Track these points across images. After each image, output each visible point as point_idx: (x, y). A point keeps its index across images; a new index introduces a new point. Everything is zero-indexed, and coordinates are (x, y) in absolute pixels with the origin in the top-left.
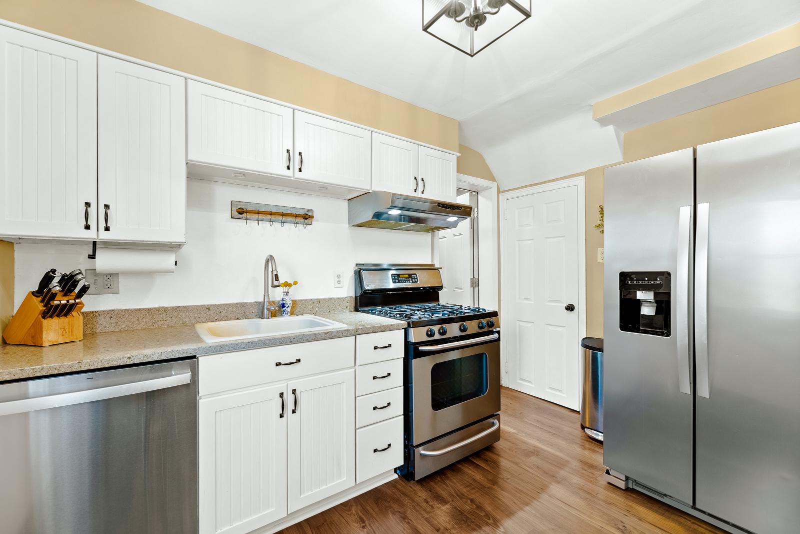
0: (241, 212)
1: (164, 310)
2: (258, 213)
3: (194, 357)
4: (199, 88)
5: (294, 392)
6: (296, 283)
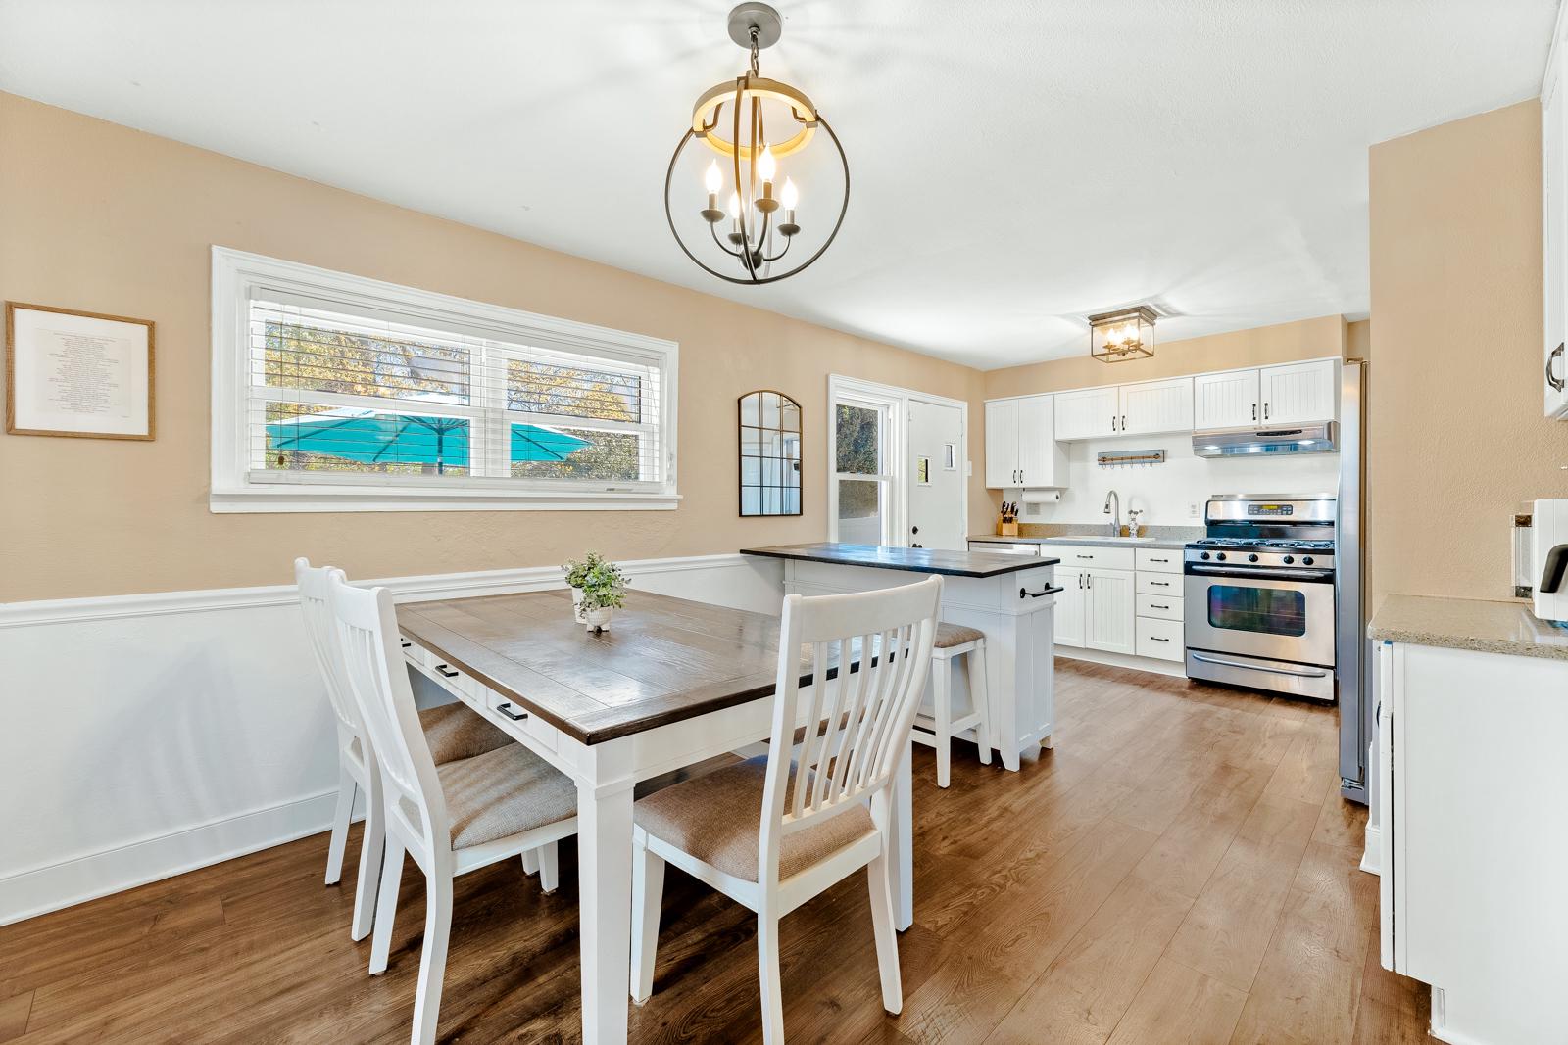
0: (1103, 460)
3: (1039, 544)
5: (1089, 575)
6: (1141, 511)
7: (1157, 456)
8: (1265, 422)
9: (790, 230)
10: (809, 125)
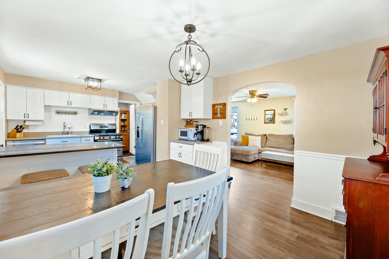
0: (58, 113)
1: (40, 133)
2: (62, 113)
3: (45, 139)
4: (47, 91)
9: (198, 74)
10: (201, 51)
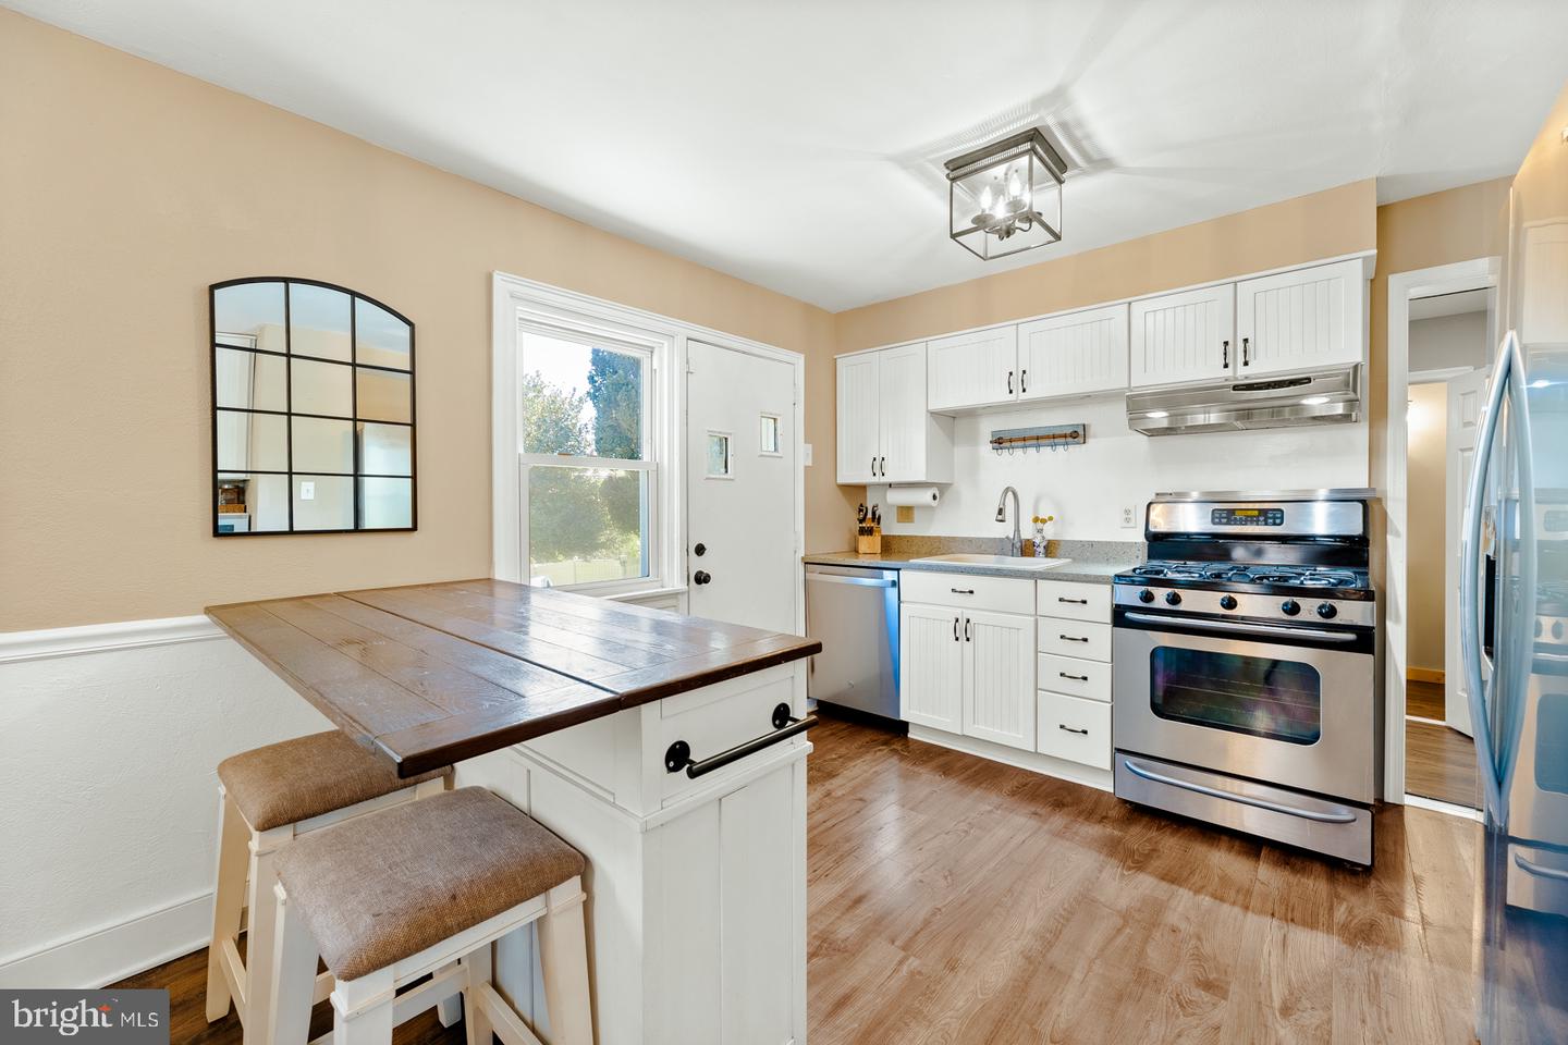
5: (968, 621)
6: (1051, 519)
7: (1074, 435)
8: (1242, 371)
